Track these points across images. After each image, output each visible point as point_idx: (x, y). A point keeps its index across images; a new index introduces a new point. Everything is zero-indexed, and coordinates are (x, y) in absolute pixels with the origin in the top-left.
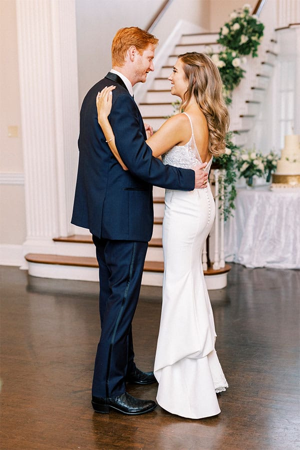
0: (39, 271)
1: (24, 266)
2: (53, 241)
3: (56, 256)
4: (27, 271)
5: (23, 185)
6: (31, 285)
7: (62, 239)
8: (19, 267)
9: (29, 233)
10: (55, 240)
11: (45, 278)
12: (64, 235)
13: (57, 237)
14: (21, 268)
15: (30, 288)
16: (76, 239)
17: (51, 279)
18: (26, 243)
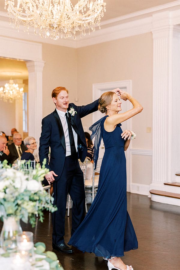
0: (156, 198)
1: (150, 196)
2: (164, 185)
3: (165, 192)
4: (150, 198)
5: (152, 156)
6: (152, 205)
7: (169, 184)
8: (148, 196)
9: (153, 180)
10: (165, 184)
11: (158, 202)
12: (170, 182)
13: (166, 182)
14: (148, 197)
15: (151, 207)
16: (177, 184)
17: (160, 203)
18: (151, 185)
